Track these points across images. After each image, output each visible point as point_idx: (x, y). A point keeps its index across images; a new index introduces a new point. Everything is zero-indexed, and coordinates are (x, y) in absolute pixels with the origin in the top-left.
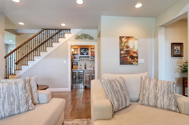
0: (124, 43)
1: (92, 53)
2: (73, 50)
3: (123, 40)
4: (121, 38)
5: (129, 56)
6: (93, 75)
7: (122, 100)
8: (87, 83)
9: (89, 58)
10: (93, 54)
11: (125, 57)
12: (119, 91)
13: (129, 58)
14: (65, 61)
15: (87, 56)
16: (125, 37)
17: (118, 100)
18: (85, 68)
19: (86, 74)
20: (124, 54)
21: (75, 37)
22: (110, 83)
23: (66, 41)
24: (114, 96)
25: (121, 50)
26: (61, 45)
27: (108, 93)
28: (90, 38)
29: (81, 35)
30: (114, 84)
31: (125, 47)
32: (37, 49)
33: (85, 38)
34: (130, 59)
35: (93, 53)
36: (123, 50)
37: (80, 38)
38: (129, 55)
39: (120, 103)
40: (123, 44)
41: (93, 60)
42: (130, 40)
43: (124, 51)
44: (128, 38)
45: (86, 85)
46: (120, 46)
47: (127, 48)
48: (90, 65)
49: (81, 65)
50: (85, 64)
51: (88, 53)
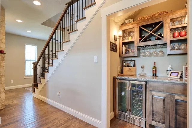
6: (178, 97)
9: (164, 50)
10: (180, 36)
15: (158, 42)
18: (155, 74)
23: (98, 10)
45: (154, 123)
48: (170, 66)
49: (143, 66)
50: (155, 63)
51: (162, 35)
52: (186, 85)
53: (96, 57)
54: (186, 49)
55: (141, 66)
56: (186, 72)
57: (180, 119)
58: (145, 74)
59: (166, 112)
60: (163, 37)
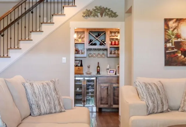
0: (172, 29)
1: (112, 42)
2: (75, 36)
3: (171, 24)
4: (167, 21)
5: (180, 52)
6: (115, 85)
7: (157, 103)
8: (103, 102)
10: (115, 44)
11: (174, 53)
12: (155, 94)
13: (179, 55)
14: (65, 58)
15: (102, 47)
16: (174, 20)
17: (153, 103)
18: (98, 72)
19: (102, 85)
20: (173, 48)
21: (84, 13)
22: (146, 85)
23: (67, 21)
24: (149, 98)
25: (167, 41)
26: (57, 29)
27: (144, 95)
28: (111, 14)
29: (95, 10)
30: (150, 87)
31: (173, 37)
32: (2, 34)
33: (102, 15)
34: (183, 56)
35: (115, 42)
36: (170, 41)
37: (92, 15)
38: (181, 49)
39: (156, 105)
40: (170, 32)
41: (115, 56)
42: (182, 25)
43: (172, 43)
44: (179, 20)
45: (102, 106)
46: (165, 34)
47: (178, 39)
48: (109, 66)
49: (90, 66)
50: (98, 63)
51: (105, 42)
52: (118, 77)
53: (64, 59)
54: (119, 54)
55: (88, 66)
56: (118, 70)
57: (116, 98)
58: (90, 73)
59: (109, 96)
60: (105, 44)
